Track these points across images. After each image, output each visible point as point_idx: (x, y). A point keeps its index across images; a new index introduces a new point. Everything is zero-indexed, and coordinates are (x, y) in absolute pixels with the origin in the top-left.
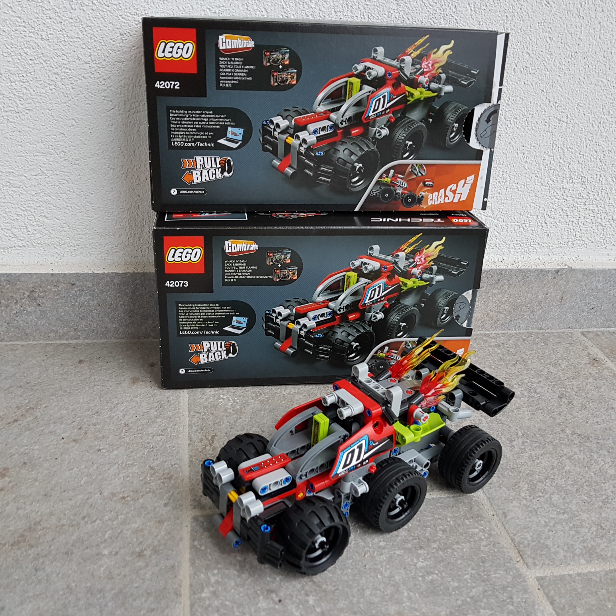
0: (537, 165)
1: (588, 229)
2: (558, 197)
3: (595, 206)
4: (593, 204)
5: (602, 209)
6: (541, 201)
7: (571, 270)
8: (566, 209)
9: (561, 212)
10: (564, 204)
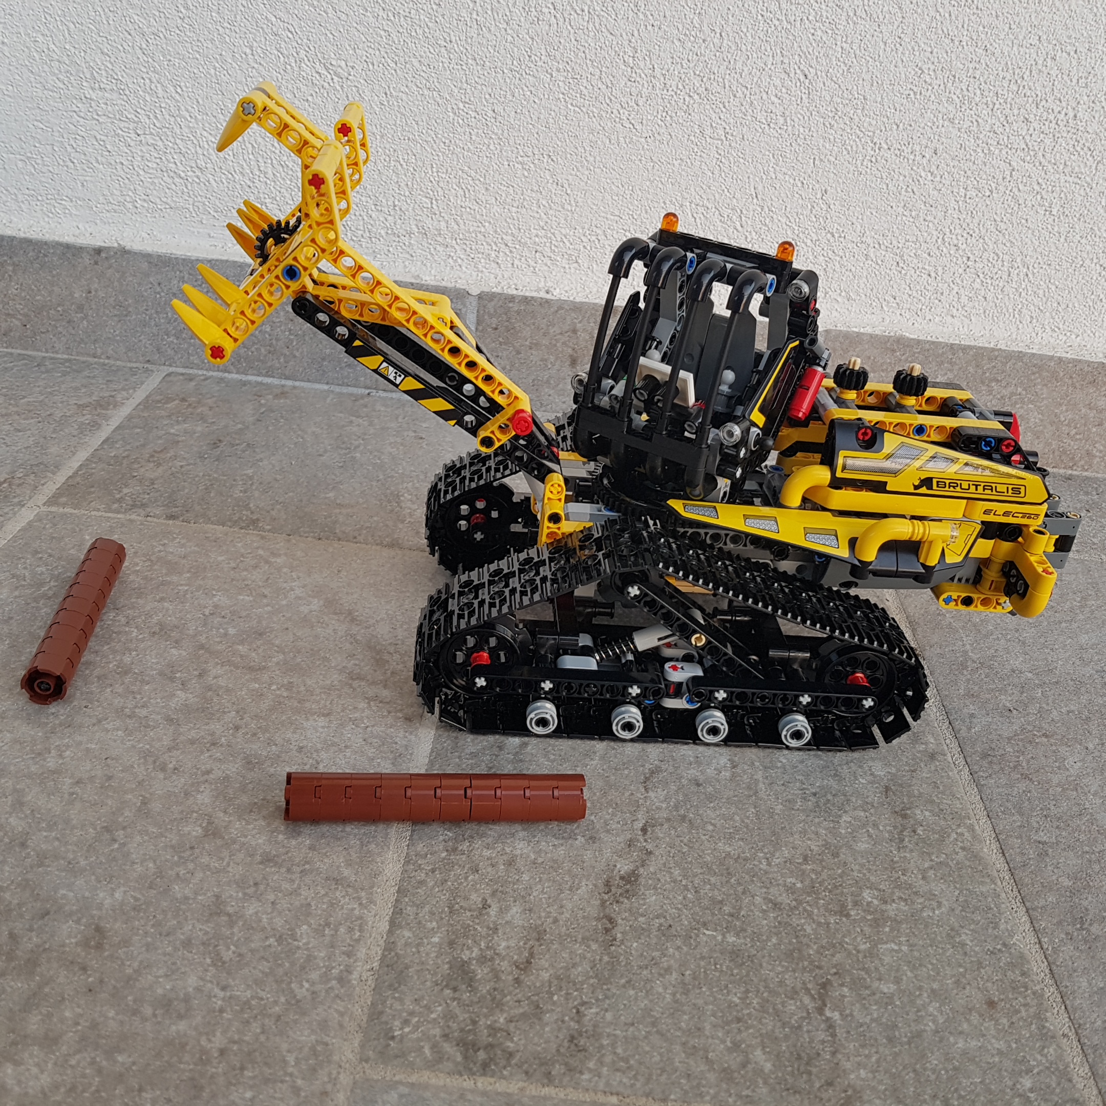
0: (25, 49)
1: (156, 181)
2: (82, 114)
3: (157, 138)
4: (151, 134)
5: (171, 145)
6: (52, 119)
7: (124, 252)
8: (103, 138)
9: (95, 143)
10: (97, 128)
